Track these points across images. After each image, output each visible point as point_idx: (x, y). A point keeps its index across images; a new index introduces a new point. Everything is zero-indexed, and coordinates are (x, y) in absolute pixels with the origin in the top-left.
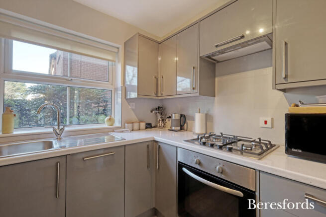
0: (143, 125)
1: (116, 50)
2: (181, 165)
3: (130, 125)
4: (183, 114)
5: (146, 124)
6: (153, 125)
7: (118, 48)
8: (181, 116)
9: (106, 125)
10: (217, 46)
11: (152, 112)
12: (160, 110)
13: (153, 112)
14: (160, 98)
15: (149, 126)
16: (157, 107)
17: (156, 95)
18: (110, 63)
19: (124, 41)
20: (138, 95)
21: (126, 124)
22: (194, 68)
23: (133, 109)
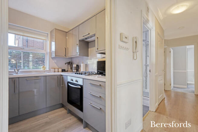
0: (60, 70)
1: (47, 35)
2: (68, 82)
3: (53, 70)
4: (77, 64)
5: (62, 70)
6: (66, 70)
7: (48, 34)
8: (77, 65)
9: (42, 70)
10: (83, 36)
11: (65, 64)
12: (70, 63)
13: (67, 64)
14: (67, 57)
15: (63, 71)
16: (69, 62)
17: (66, 55)
18: (44, 41)
19: (50, 31)
20: (55, 55)
21: (51, 69)
22: (77, 44)
23: (55, 62)
